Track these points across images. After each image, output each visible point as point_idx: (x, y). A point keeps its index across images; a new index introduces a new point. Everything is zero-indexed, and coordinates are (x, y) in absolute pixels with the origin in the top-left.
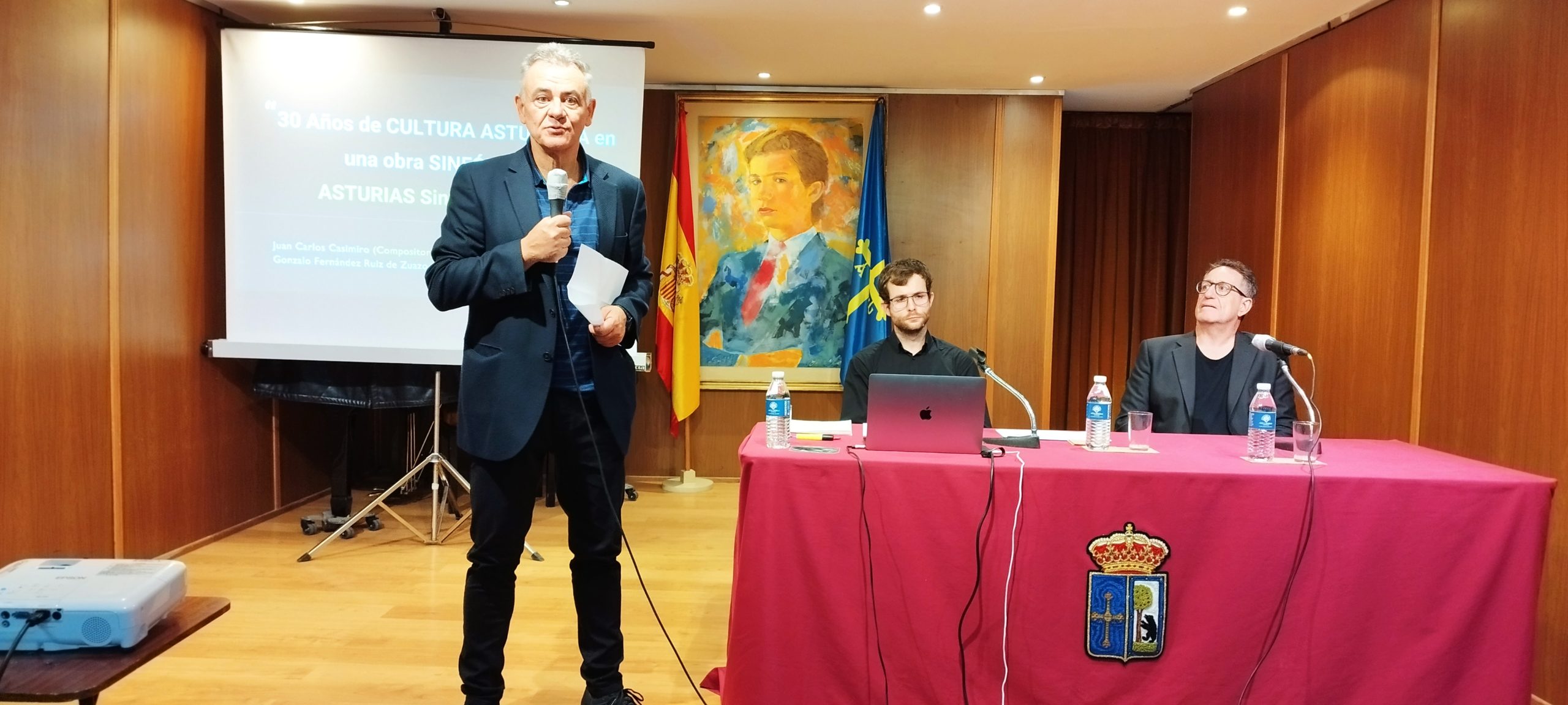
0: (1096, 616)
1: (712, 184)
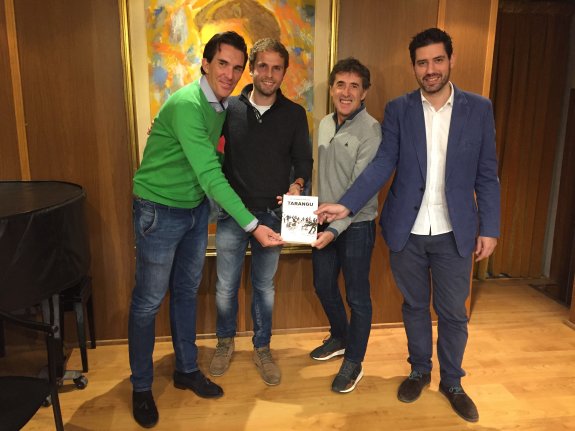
1: (163, 53)
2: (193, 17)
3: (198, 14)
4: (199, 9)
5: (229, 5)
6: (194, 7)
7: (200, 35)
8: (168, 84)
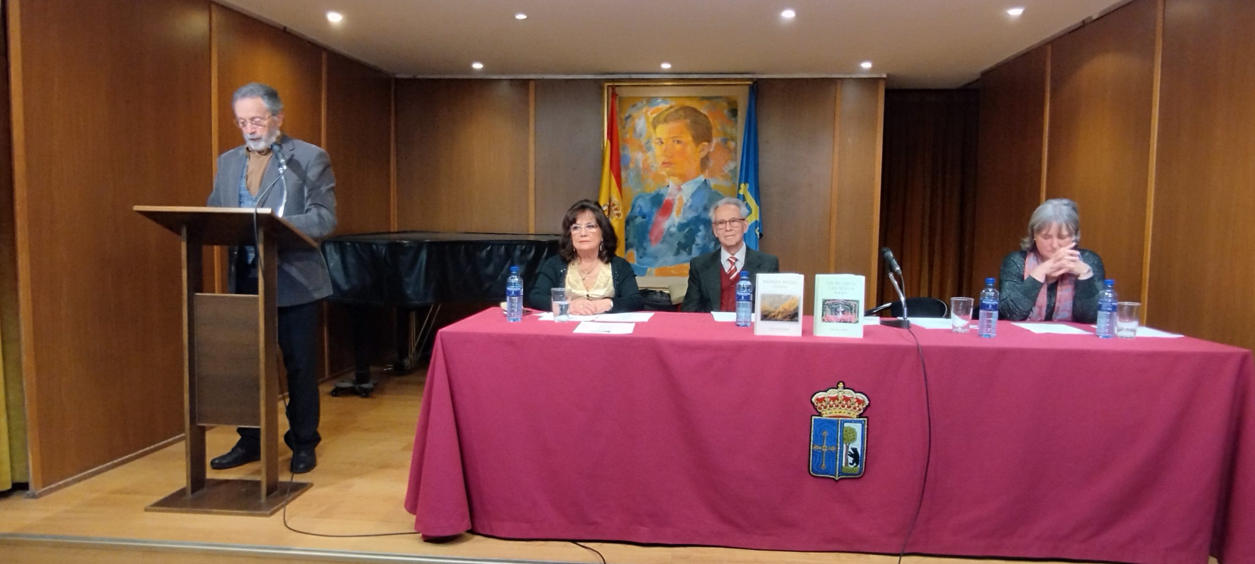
0: (816, 447)
1: (628, 145)
2: (651, 120)
3: (654, 119)
4: (655, 115)
5: (677, 111)
6: (651, 114)
7: (655, 132)
8: (631, 166)
